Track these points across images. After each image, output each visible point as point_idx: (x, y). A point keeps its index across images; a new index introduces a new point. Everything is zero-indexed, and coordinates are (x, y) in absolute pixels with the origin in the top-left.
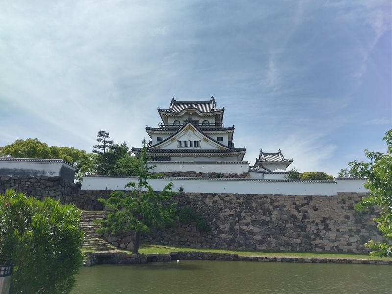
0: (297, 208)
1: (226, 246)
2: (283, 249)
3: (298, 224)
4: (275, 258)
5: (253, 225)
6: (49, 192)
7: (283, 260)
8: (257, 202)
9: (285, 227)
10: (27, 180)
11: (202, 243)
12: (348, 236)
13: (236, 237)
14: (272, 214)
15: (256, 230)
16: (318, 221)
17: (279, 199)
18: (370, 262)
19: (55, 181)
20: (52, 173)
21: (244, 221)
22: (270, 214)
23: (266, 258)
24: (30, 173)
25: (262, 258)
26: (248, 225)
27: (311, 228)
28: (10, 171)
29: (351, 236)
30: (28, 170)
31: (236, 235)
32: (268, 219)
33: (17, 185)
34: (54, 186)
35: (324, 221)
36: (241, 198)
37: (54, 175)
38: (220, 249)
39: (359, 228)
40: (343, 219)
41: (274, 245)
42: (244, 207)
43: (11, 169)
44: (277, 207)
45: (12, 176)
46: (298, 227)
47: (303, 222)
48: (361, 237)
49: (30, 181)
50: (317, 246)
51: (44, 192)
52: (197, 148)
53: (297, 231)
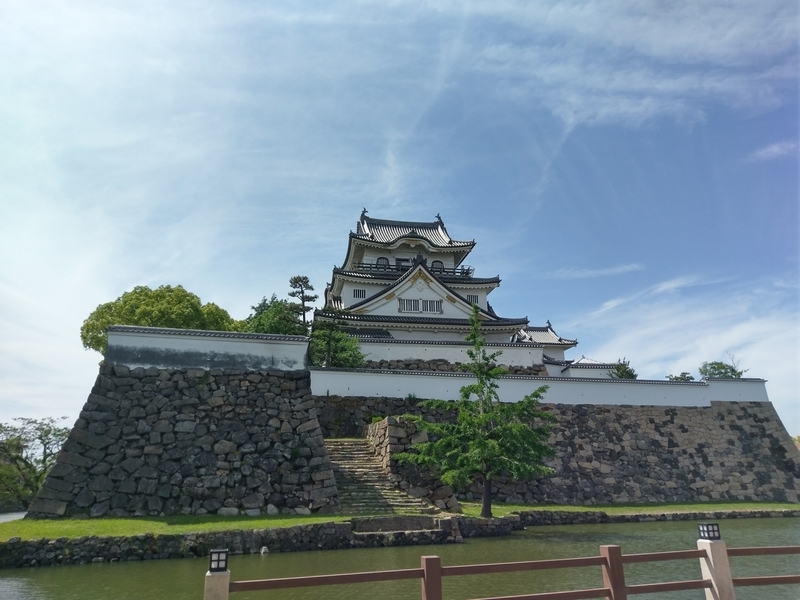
0: (657, 429)
1: (565, 499)
2: (653, 500)
3: (665, 456)
4: (664, 515)
5: (598, 459)
6: (292, 401)
7: (675, 517)
8: (595, 419)
9: (646, 461)
10: (242, 377)
11: (523, 494)
12: (739, 474)
13: (578, 482)
14: (622, 440)
15: (605, 468)
16: (692, 450)
17: (628, 413)
18: (795, 514)
19: (297, 379)
20: (289, 363)
21: (582, 453)
22: (620, 440)
23: (650, 516)
24: (246, 362)
25: (645, 516)
26: (589, 460)
27: (684, 462)
28: (203, 358)
29: (742, 473)
30: (242, 356)
31: (575, 478)
32: (618, 448)
33: (223, 388)
34: (297, 389)
35: (700, 448)
36: (570, 413)
37: (295, 368)
38: (556, 504)
39: (751, 460)
40: (726, 445)
41: (638, 493)
42: (577, 429)
43: (205, 355)
44: (626, 427)
45: (208, 369)
46: (666, 461)
47: (671, 452)
48: (757, 473)
49: (248, 378)
50: (699, 492)
51: (282, 401)
52: (437, 316)
53: (665, 468)
